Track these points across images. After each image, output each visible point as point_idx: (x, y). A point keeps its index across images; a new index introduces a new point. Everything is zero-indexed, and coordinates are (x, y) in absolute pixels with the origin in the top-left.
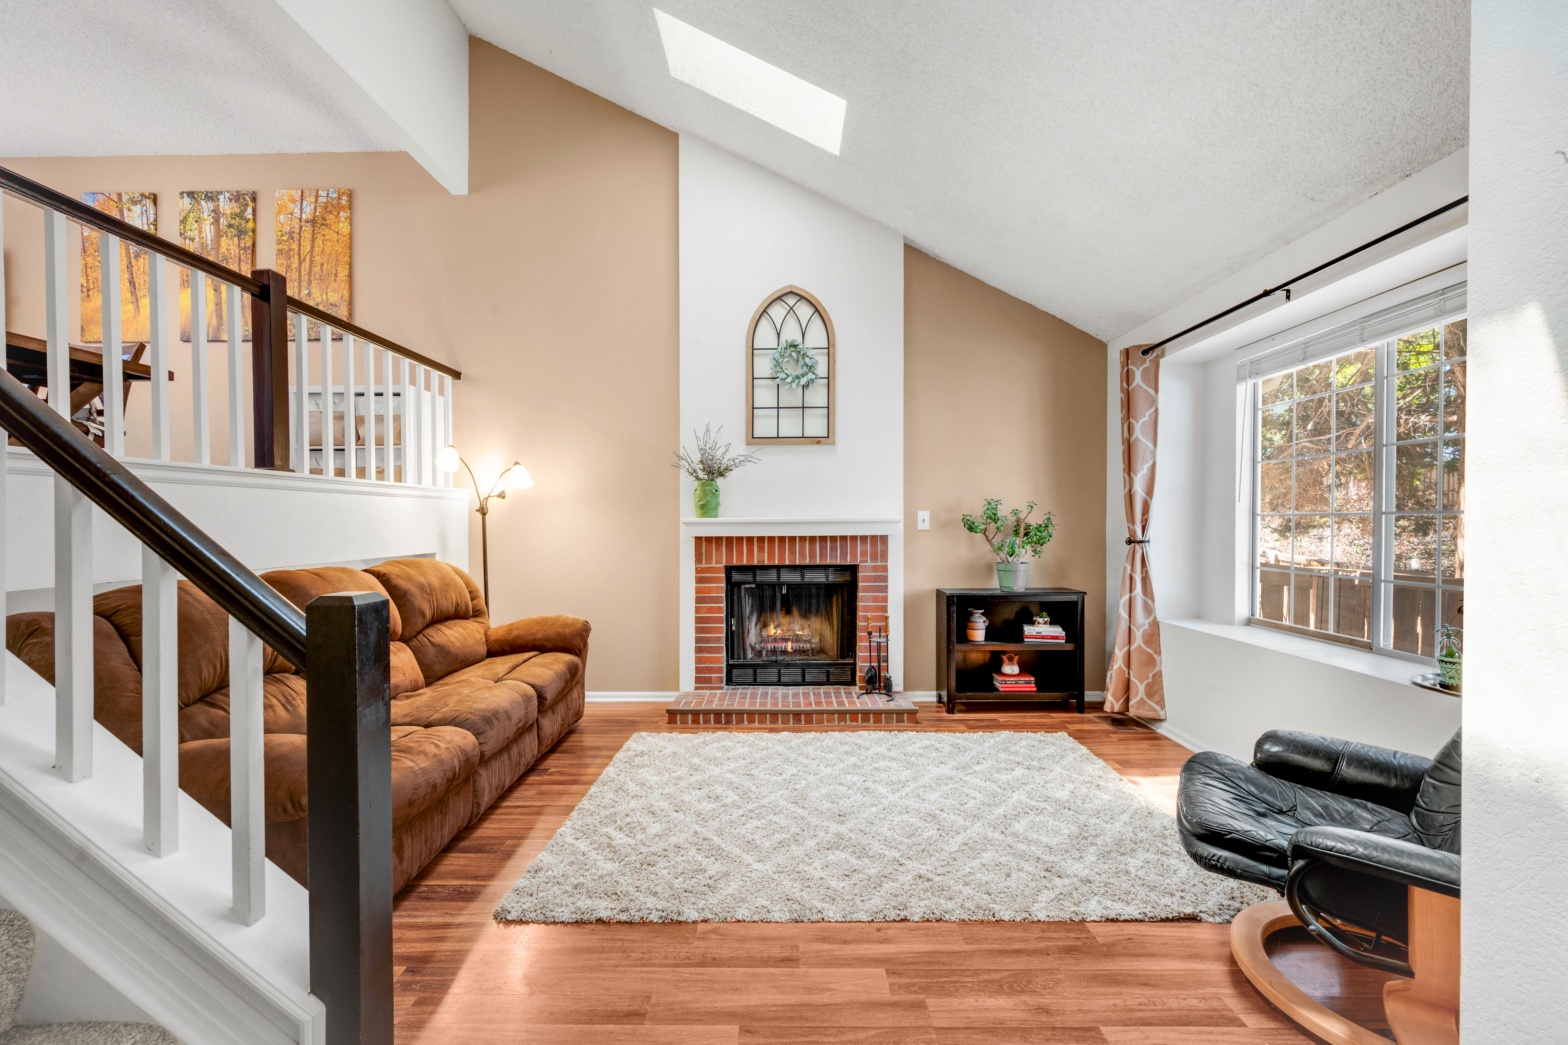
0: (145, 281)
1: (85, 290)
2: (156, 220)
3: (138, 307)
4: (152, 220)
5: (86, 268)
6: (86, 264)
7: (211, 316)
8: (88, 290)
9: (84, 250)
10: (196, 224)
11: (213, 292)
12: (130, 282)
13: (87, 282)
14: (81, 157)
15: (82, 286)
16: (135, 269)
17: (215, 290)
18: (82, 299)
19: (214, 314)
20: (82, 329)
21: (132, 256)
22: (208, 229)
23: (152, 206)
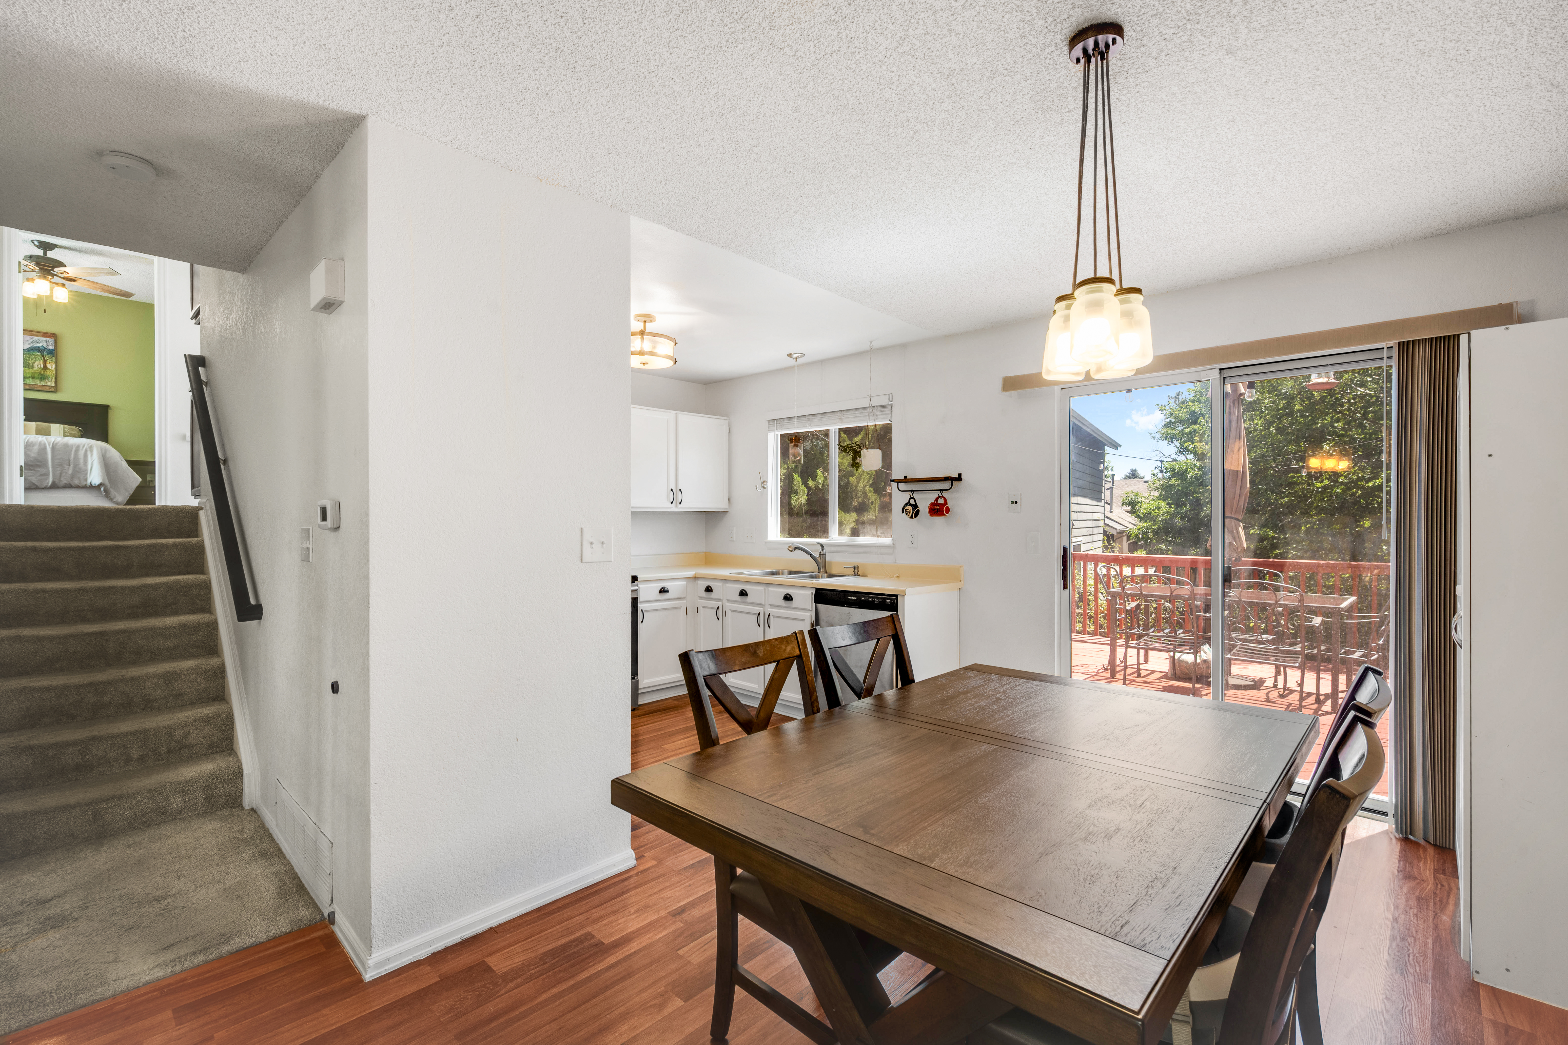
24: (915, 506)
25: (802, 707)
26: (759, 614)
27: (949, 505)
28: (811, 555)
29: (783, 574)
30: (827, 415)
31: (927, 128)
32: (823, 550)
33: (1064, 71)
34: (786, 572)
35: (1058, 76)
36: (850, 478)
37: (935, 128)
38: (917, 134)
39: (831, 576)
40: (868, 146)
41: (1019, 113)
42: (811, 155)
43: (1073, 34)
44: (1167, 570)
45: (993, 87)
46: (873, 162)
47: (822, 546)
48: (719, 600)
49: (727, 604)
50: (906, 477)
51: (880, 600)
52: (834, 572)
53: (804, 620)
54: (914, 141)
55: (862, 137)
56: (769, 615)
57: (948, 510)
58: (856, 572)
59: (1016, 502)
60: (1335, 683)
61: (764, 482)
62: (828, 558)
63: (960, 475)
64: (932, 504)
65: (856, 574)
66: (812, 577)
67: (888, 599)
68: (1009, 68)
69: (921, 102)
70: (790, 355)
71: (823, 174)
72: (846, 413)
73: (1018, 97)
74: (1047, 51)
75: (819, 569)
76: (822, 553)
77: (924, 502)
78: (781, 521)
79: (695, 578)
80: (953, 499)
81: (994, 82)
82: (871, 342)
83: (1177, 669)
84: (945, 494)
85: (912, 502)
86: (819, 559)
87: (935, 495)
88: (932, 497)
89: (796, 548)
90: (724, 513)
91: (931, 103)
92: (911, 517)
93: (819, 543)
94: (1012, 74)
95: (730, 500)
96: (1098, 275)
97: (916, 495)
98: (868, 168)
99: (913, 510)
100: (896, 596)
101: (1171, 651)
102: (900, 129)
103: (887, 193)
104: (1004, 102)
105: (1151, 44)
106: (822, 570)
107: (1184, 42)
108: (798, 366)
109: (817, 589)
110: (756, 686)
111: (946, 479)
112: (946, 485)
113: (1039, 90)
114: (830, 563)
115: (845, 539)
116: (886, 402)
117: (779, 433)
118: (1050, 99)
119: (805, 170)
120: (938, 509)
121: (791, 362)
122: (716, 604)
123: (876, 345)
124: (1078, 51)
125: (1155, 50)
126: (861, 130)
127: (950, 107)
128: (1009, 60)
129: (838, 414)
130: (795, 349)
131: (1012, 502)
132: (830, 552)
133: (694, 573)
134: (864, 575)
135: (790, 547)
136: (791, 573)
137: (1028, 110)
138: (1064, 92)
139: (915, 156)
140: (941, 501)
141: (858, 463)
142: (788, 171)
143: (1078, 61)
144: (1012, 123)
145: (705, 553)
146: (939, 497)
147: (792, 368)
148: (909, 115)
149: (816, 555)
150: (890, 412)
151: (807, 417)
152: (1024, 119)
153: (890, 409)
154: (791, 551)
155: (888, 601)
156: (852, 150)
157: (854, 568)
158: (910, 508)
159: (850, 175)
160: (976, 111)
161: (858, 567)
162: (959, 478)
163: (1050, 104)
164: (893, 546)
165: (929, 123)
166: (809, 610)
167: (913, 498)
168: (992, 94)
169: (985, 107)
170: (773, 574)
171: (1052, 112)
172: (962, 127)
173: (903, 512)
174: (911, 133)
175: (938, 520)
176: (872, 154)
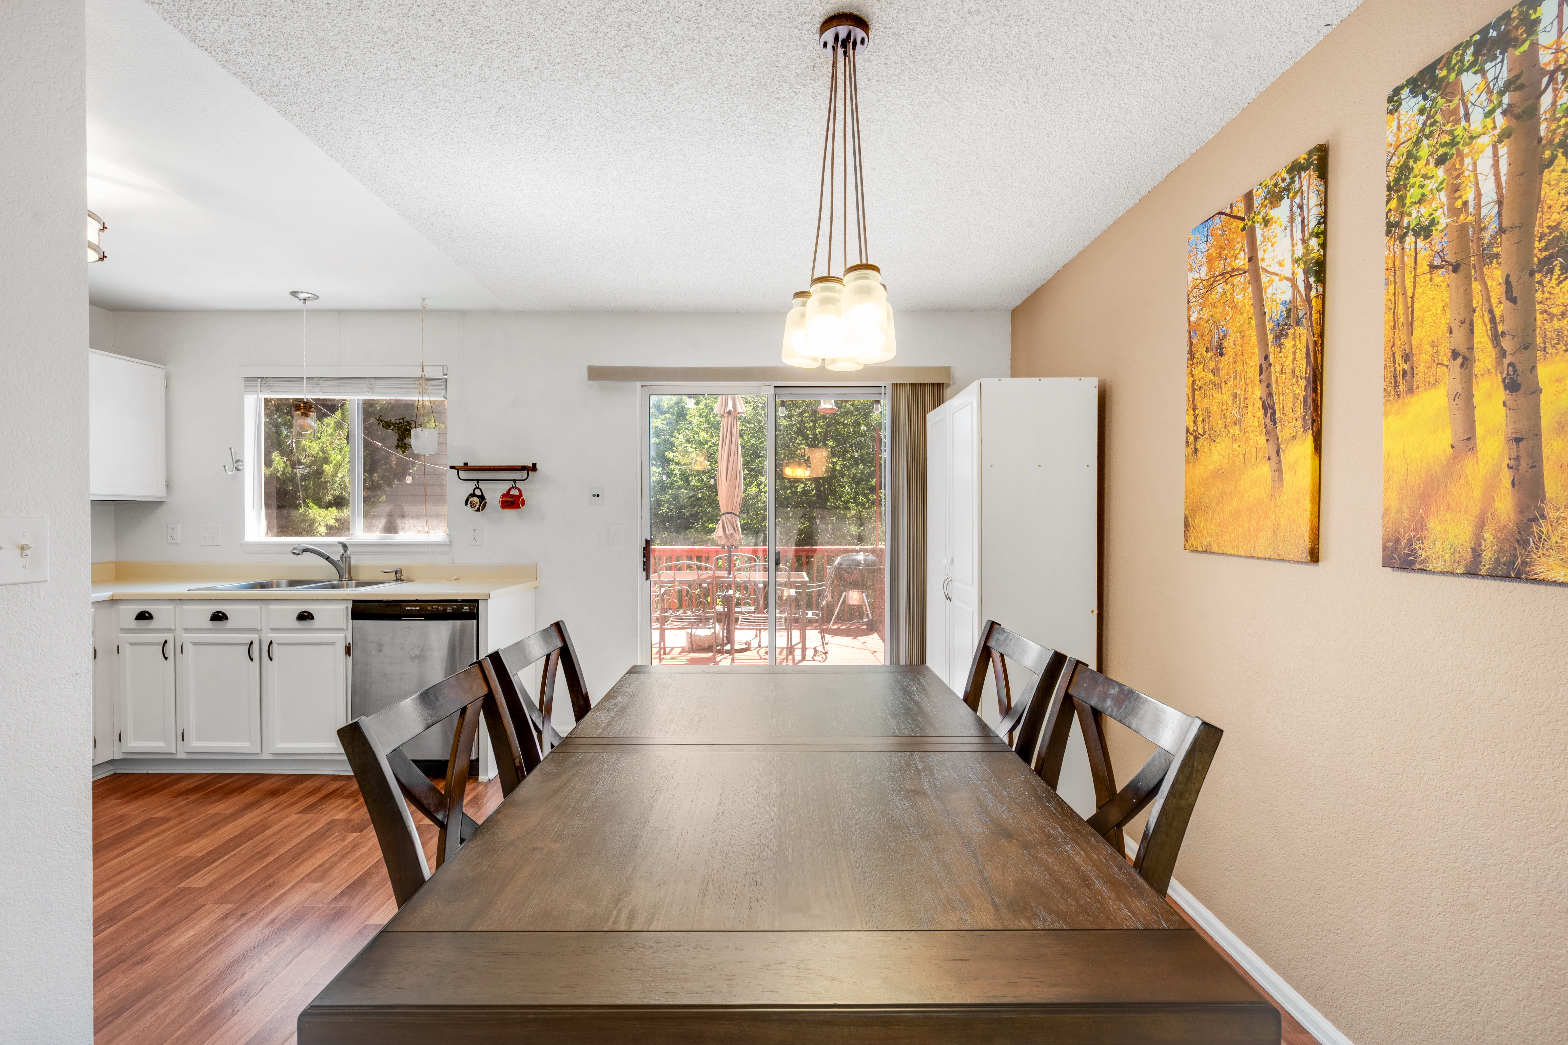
0: (1295, 397)
1: (1191, 439)
2: (1324, 219)
3: (1279, 470)
4: (1313, 223)
5: (1194, 390)
6: (1194, 382)
7: (1491, 486)
8: (1196, 438)
9: (1192, 354)
10: (1440, 173)
11: (1501, 395)
12: (1265, 408)
13: (1195, 422)
14: (1192, 156)
15: (1187, 430)
16: (1275, 369)
17: (1512, 386)
18: (1188, 461)
19: (1506, 478)
20: (1187, 525)
21: (1270, 337)
22: (1485, 164)
23: (1316, 182)
24: (482, 498)
25: (345, 758)
26: (251, 643)
27: (524, 497)
28: (328, 558)
29: (278, 586)
30: (348, 381)
31: (642, 47)
32: (345, 551)
33: (800, 52)
34: (284, 582)
35: (794, 53)
36: (325, 466)
37: (651, 52)
38: (628, 49)
39: (360, 584)
40: (564, 36)
41: (739, 77)
42: (484, 8)
43: (833, 14)
44: (699, 558)
45: (735, 31)
46: (558, 60)
47: (345, 546)
48: (169, 630)
49: (185, 635)
50: (466, 464)
51: (455, 607)
52: (363, 577)
53: (334, 644)
54: (620, 56)
55: (564, 18)
56: (271, 643)
57: (523, 503)
58: (399, 576)
59: (598, 496)
60: (789, 638)
61: (237, 461)
62: (353, 562)
63: (534, 465)
64: (504, 496)
65: (399, 580)
66: (333, 587)
67: (466, 606)
68: (761, 17)
69: (656, 9)
70: (294, 294)
71: (485, 46)
72: (378, 381)
73: (748, 58)
74: (803, 19)
75: (341, 576)
76: (346, 555)
77: (494, 492)
78: (266, 514)
79: (113, 602)
80: (529, 490)
81: (739, 26)
82: (424, 299)
83: (694, 643)
84: (518, 485)
85: (478, 492)
86: (341, 564)
87: (509, 485)
88: (504, 488)
89: (305, 550)
90: (155, 504)
91: (666, 16)
92: (478, 510)
93: (340, 543)
94: (759, 26)
95: (168, 485)
96: (869, 263)
97: (482, 485)
98: (548, 65)
99: (477, 501)
100: (477, 601)
101: (687, 628)
102: (614, 32)
103: (552, 109)
104: (734, 57)
105: (874, 63)
106: (346, 577)
107: (895, 75)
108: (308, 311)
109: (355, 602)
110: (247, 744)
111: (523, 468)
112: (522, 475)
113: (769, 60)
114: (357, 567)
115: (376, 536)
116: (440, 375)
117: (262, 396)
118: (772, 76)
119: (462, 29)
120: (512, 502)
121: (297, 304)
122: (161, 637)
123: (431, 304)
124: (829, 35)
125: (874, 70)
126: (568, 6)
127: (681, 33)
128: (766, 9)
129: (367, 381)
130: (305, 286)
131: (594, 495)
132: (355, 553)
133: (111, 593)
134: (410, 580)
135: (295, 549)
136: (292, 584)
137: (748, 78)
138: (787, 75)
139: (609, 76)
140: (514, 492)
141: (405, 444)
142: (437, 17)
143: (825, 45)
144: (726, 85)
145: (115, 563)
146: (513, 487)
147: (298, 312)
148: (634, 18)
149: (336, 558)
150: (443, 387)
151: (315, 380)
152: (738, 86)
153: (444, 383)
154: (297, 554)
155: (466, 608)
156: (541, 31)
157: (396, 572)
158: (476, 500)
159: (520, 65)
160: (703, 52)
161: (401, 571)
162: (534, 468)
163: (769, 81)
164: (449, 544)
165: (649, 41)
166: (343, 630)
167: (478, 488)
168: (728, 40)
169: (713, 52)
170: (263, 586)
171: (765, 92)
172: (678, 64)
173: (466, 503)
174: (623, 43)
175: (510, 513)
176: (563, 48)
